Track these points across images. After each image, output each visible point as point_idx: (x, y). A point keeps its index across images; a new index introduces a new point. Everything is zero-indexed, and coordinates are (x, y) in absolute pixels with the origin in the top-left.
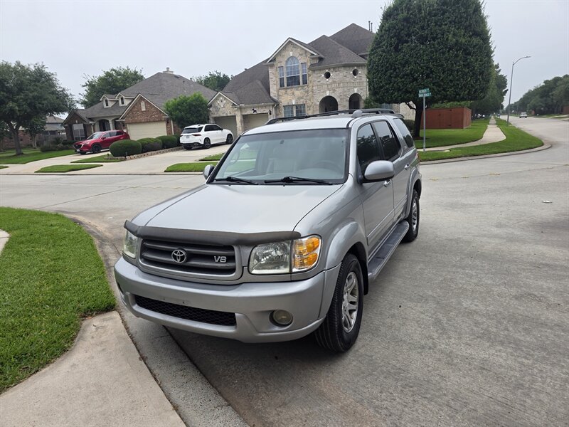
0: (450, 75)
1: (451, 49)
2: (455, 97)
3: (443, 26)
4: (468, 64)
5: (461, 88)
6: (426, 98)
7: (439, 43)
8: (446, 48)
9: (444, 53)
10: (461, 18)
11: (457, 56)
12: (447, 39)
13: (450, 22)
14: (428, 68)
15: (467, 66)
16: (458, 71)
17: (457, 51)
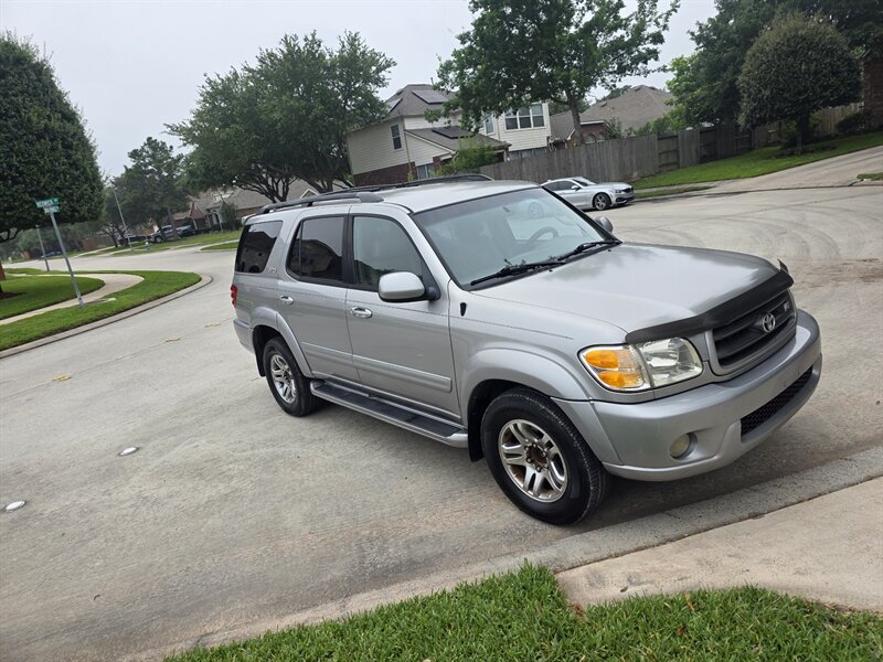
0: (55, 179)
1: (40, 137)
2: (72, 216)
3: (13, 98)
4: (74, 163)
5: (78, 201)
6: (55, 214)
7: (15, 126)
8: (32, 134)
9: (31, 143)
10: (35, 88)
11: (53, 149)
12: (29, 120)
13: (22, 92)
14: (10, 167)
15: (74, 165)
16: (65, 173)
17: (51, 140)
